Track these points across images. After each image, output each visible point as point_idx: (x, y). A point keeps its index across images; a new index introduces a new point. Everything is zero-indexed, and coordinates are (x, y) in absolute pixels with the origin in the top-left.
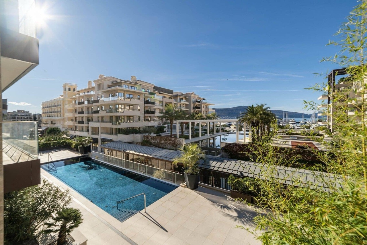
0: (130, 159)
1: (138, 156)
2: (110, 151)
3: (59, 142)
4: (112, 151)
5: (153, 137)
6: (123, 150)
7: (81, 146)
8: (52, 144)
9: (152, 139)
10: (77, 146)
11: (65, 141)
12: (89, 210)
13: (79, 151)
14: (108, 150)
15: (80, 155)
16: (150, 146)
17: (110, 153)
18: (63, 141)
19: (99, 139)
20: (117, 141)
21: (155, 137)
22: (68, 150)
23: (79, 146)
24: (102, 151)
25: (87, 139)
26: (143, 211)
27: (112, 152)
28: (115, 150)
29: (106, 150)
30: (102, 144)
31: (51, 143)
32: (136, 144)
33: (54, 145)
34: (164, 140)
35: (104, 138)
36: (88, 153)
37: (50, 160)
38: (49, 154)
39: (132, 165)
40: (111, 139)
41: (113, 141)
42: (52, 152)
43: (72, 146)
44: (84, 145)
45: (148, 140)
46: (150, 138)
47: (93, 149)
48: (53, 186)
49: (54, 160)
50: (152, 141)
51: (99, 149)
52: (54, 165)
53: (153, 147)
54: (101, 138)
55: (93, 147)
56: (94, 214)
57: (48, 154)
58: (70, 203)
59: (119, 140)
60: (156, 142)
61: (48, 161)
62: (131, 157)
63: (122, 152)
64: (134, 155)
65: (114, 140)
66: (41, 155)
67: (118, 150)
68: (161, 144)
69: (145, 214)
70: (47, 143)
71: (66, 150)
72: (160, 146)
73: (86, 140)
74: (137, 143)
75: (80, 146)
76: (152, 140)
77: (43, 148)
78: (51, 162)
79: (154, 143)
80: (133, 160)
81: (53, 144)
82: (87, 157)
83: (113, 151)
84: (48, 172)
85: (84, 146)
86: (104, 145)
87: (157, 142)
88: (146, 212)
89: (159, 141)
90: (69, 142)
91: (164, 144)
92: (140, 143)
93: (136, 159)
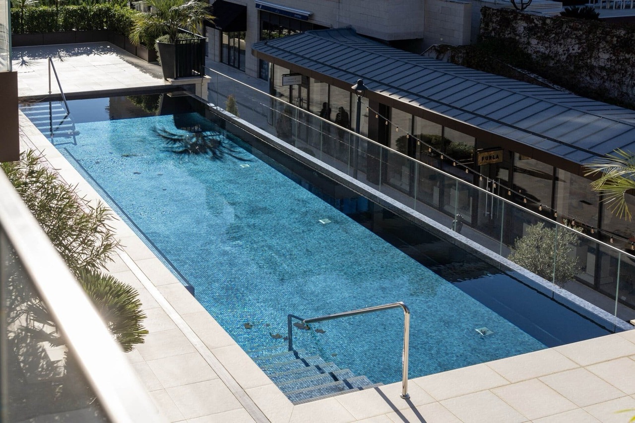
0: (394, 136)
1: (440, 126)
2: (299, 78)
3: (87, 12)
4: (308, 78)
5: (544, 19)
6: (360, 83)
7: (164, 39)
8: (60, 20)
9: (531, 31)
10: (150, 35)
11: (109, 9)
12: (175, 317)
13: (159, 59)
14: (287, 71)
15: (161, 82)
16: (521, 78)
17: (296, 87)
18: (100, 10)
19: (249, 9)
20: (336, 27)
21: (555, 19)
22: (118, 53)
23: (157, 37)
24: (263, 76)
25: (191, 8)
26: (393, 390)
27: (306, 84)
28: (321, 78)
29: (280, 72)
30: (261, 38)
31: (57, 13)
32: (434, 55)
33: (67, 25)
34: (614, 47)
35: (274, 10)
36: (194, 76)
37: (55, 90)
38: (50, 60)
39: (406, 171)
40: (307, 13)
41: (318, 28)
42: (62, 54)
43: (131, 36)
44: (180, 35)
45: (507, 35)
46: (521, 26)
47: (225, 59)
48: (56, 182)
49: (66, 90)
50: (536, 46)
51: (251, 63)
52: (69, 113)
53: (531, 81)
54: (258, 6)
55: (225, 50)
56: (195, 340)
57: (47, 60)
58: (107, 260)
59: (346, 22)
60: (557, 54)
61: (46, 92)
62: (400, 125)
63: (355, 91)
64: (418, 119)
65: (319, 20)
66: (24, 62)
67: (335, 76)
68: (592, 68)
69: (402, 405)
70: (43, 14)
71: (110, 51)
72: (586, 79)
73: (184, 9)
74: (441, 50)
75: (161, 38)
76: (534, 42)
77: (32, 31)
78: (58, 98)
79: (546, 57)
80: (409, 145)
81: (65, 20)
82: (188, 94)
83: (312, 80)
84: (47, 136)
85: (178, 41)
86: (271, 43)
87: (564, 57)
88: (406, 397)
89: (576, 49)
90: (123, 16)
91: (611, 71)
92: (454, 49)
93: (427, 139)
